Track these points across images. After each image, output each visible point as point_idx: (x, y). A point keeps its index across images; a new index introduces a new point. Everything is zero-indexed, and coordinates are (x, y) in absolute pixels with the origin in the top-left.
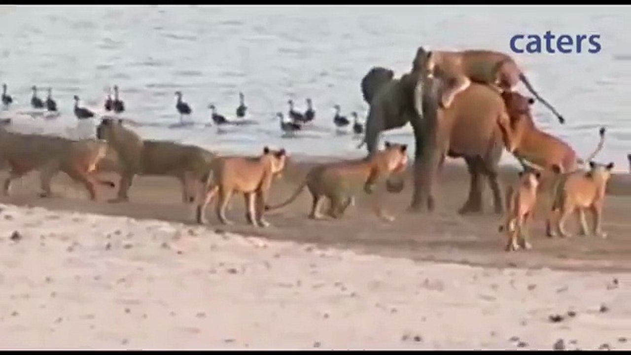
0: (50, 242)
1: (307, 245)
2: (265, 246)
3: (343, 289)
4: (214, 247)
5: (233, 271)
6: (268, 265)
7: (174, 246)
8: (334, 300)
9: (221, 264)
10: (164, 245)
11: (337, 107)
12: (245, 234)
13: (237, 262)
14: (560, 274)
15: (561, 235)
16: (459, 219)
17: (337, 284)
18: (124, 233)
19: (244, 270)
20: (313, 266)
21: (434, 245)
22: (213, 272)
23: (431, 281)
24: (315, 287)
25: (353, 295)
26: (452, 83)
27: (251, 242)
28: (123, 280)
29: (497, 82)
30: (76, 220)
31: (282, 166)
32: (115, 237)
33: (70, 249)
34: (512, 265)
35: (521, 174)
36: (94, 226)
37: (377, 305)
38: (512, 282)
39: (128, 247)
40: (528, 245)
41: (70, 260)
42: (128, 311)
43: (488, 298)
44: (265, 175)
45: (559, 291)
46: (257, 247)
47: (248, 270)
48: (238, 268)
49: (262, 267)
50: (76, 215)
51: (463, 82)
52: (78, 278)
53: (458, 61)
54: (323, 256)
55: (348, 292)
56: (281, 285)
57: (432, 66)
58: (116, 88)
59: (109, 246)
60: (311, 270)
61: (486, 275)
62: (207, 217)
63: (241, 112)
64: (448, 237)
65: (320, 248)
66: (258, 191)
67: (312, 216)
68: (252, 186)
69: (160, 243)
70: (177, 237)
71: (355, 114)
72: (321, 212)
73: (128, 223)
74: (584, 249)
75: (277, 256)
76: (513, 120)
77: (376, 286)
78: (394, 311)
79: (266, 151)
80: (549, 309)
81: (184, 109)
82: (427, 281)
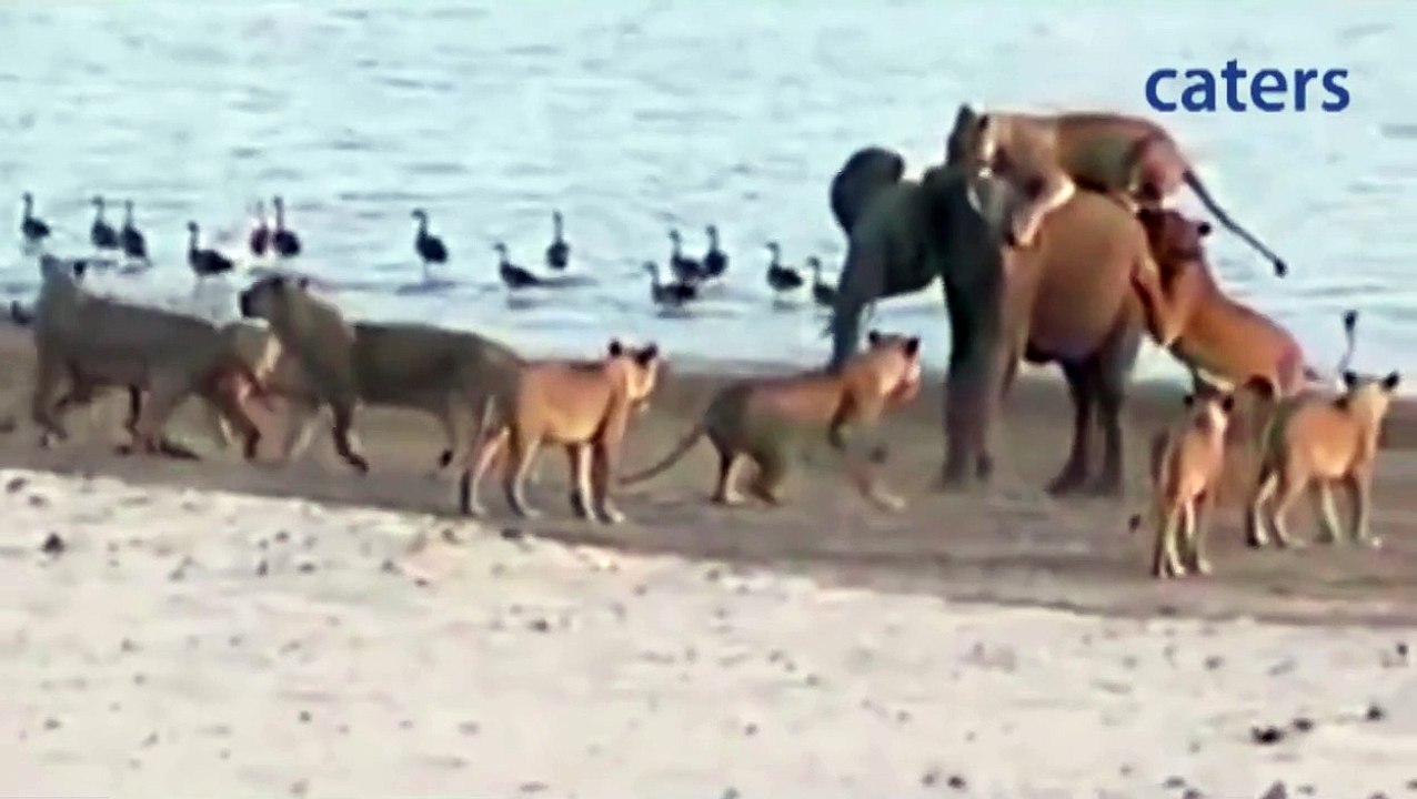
0: (128, 558)
1: (709, 566)
2: (614, 569)
3: (791, 667)
4: (498, 570)
5: (541, 626)
6: (619, 610)
7: (411, 568)
8: (768, 693)
9: (517, 610)
10: (388, 567)
11: (773, 247)
12: (569, 539)
13: (551, 604)
14: (1276, 632)
15: (1278, 542)
16: (1049, 505)
17: (775, 657)
18: (297, 537)
19: (565, 623)
20: (721, 614)
21: (992, 565)
22: (497, 626)
23: (989, 649)
24: (728, 662)
25: (812, 681)
26: (1035, 188)
27: (584, 558)
28: (295, 646)
29: (1133, 187)
30: (188, 507)
31: (649, 382)
32: (276, 548)
33: (177, 576)
34: (1168, 611)
35: (1189, 400)
36: (231, 521)
37: (866, 704)
38: (1169, 652)
39: (307, 568)
40: (1205, 566)
41: (176, 600)
42: (305, 717)
43: (1112, 688)
44: (613, 403)
45: (1275, 671)
46: (596, 569)
47: (576, 623)
48: (553, 620)
49: (608, 617)
50: (191, 496)
51: (1059, 187)
52: (193, 642)
53: (1049, 139)
54: (743, 590)
55: (801, 674)
56: (651, 657)
57: (989, 149)
58: (278, 203)
59: (263, 570)
60: (715, 622)
61: (1111, 635)
62: (484, 501)
63: (557, 255)
64: (1024, 546)
65: (737, 572)
66: (597, 440)
67: (718, 498)
68: (583, 430)
69: (377, 562)
70: (417, 545)
71: (815, 263)
72: (739, 489)
73: (306, 514)
74: (1333, 575)
75: (641, 591)
76: (1168, 274)
77: (863, 659)
78: (903, 717)
79: (615, 349)
80: (1252, 714)
81: (432, 249)
82: (978, 650)
